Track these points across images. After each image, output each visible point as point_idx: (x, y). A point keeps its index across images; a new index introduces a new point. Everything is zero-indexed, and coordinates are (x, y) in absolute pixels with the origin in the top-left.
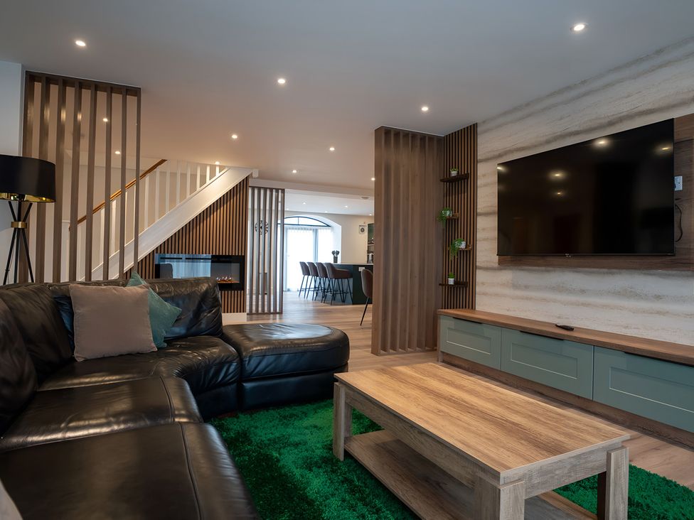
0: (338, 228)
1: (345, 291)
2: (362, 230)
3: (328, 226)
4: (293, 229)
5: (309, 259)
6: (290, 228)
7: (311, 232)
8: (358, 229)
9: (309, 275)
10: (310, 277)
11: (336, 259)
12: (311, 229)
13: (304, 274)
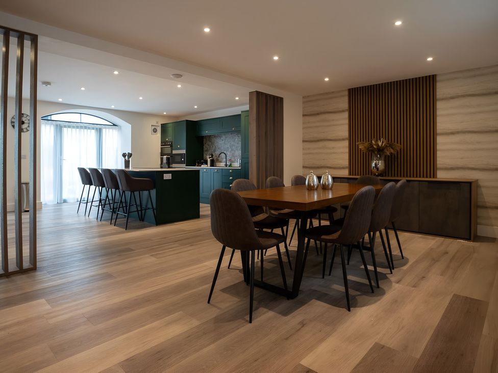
0: (127, 127)
1: (144, 206)
2: (155, 131)
3: (114, 125)
4: (69, 127)
5: (90, 164)
6: (65, 127)
7: (93, 131)
8: (150, 129)
9: (91, 184)
10: (93, 187)
11: (127, 164)
12: (93, 129)
13: (84, 183)
